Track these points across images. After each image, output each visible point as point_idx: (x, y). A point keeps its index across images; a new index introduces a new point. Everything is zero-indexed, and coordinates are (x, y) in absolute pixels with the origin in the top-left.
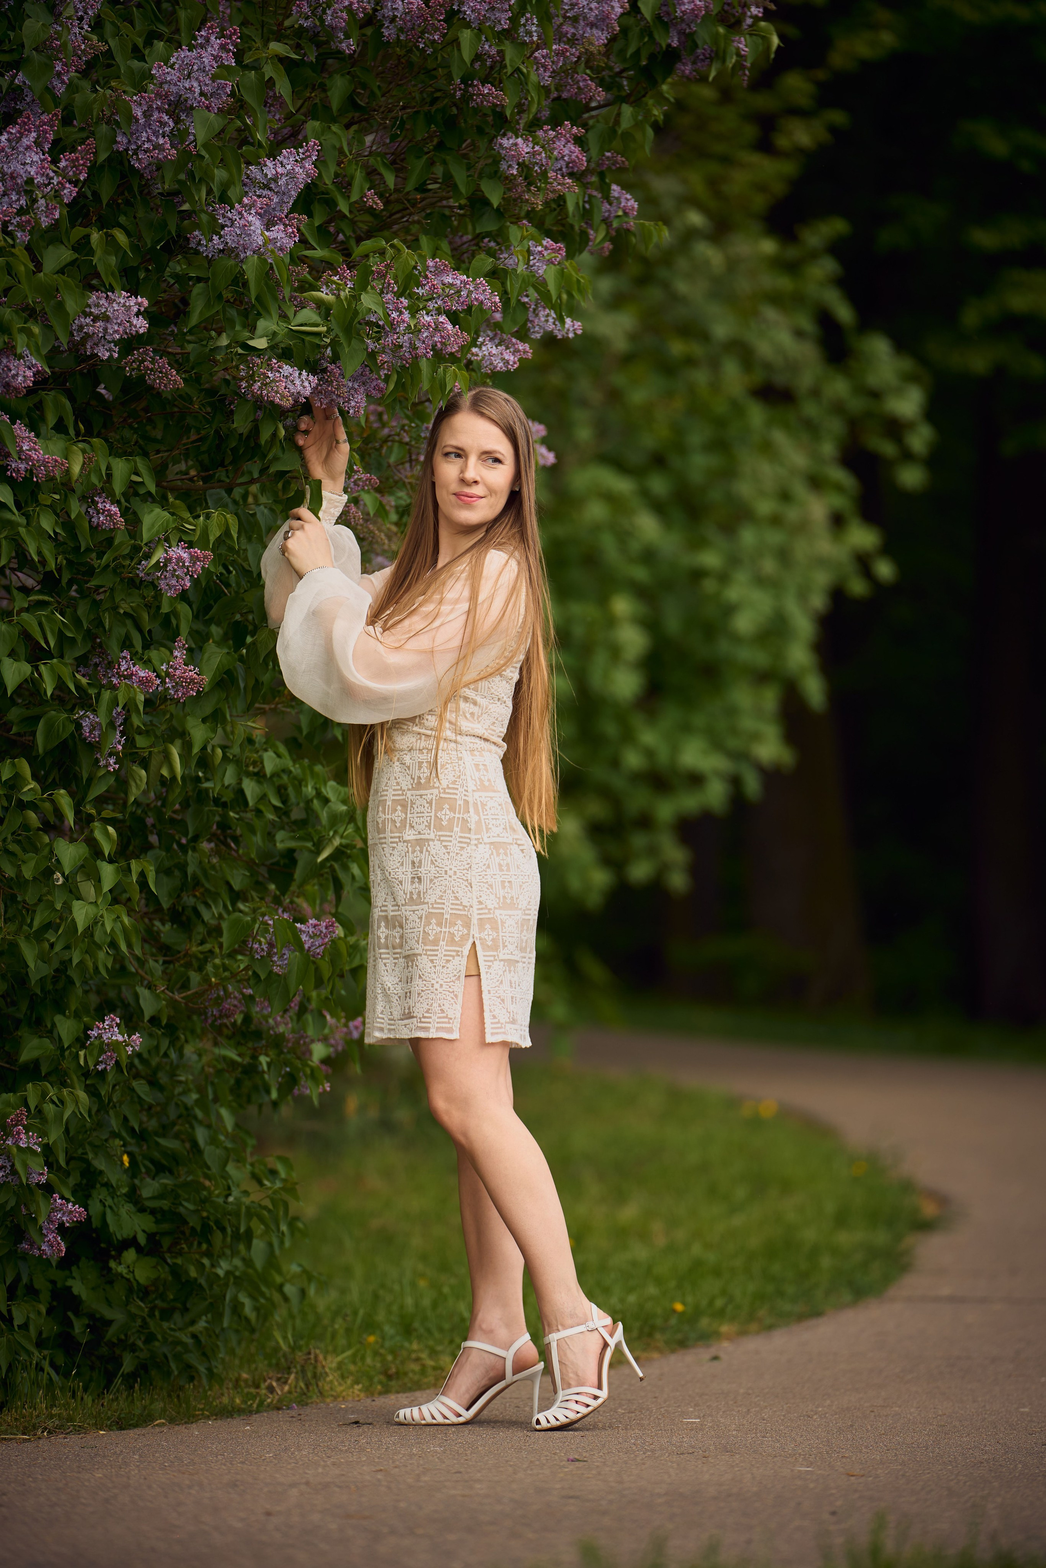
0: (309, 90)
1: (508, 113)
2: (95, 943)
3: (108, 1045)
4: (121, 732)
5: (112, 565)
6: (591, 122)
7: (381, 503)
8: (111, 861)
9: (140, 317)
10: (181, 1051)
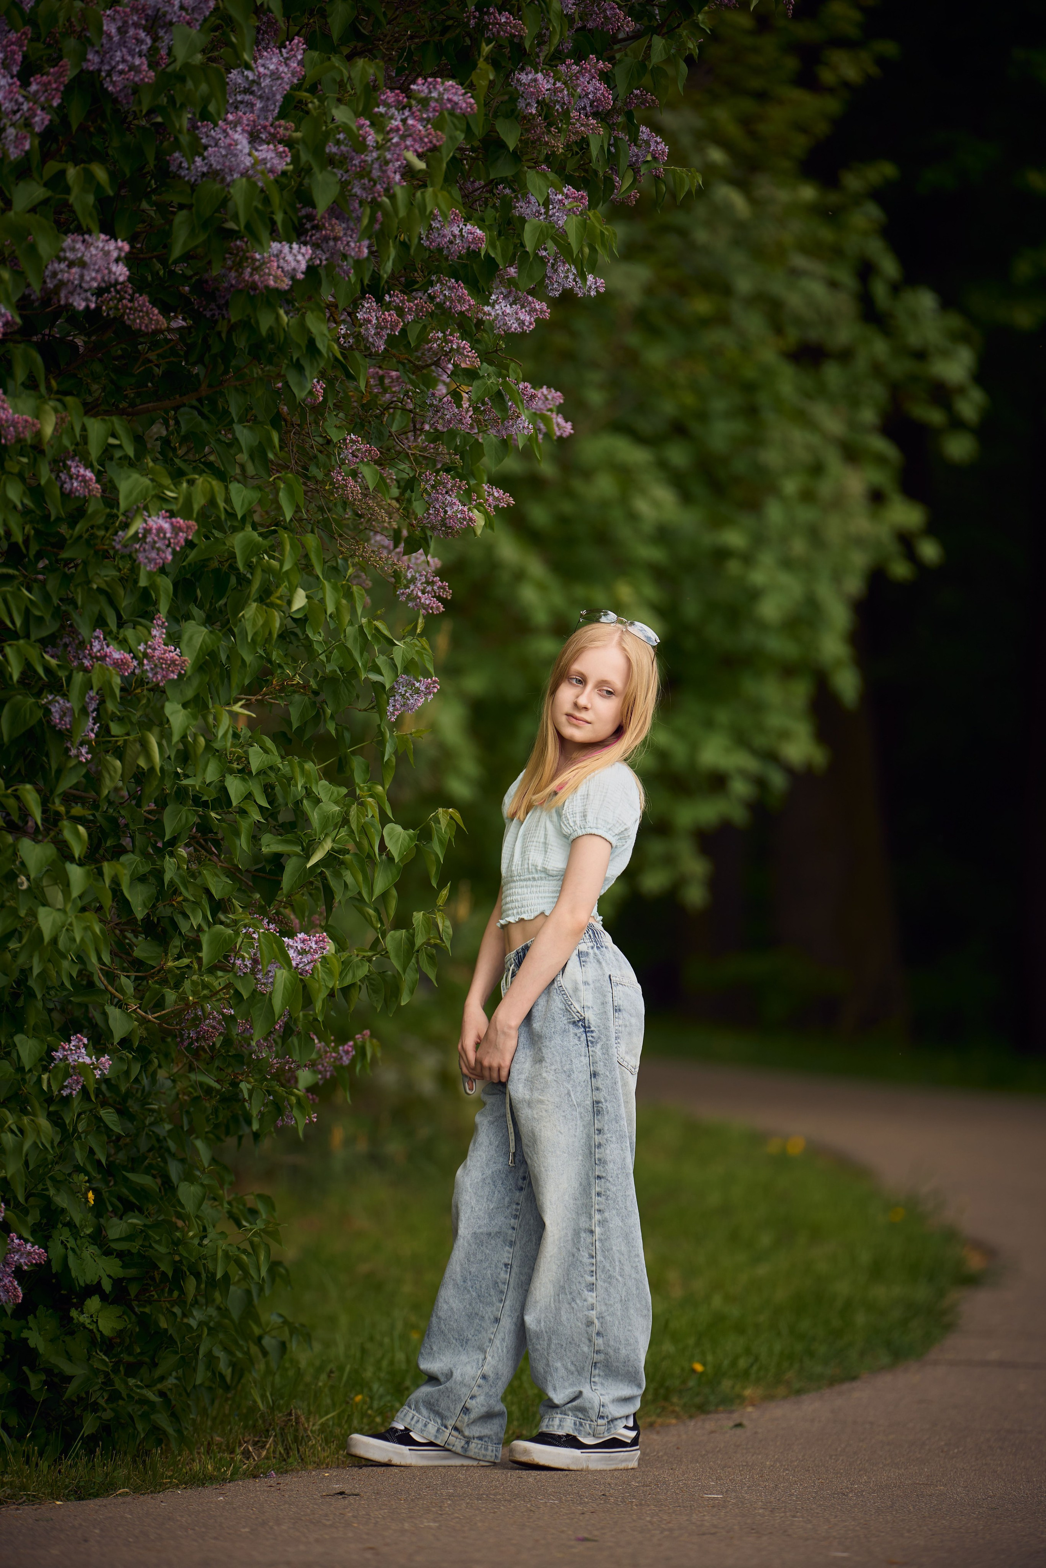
0: (306, 15)
1: (527, 45)
2: (59, 951)
3: (74, 1068)
4: (94, 719)
5: (86, 536)
6: (618, 56)
7: (381, 477)
8: (80, 864)
9: (121, 264)
10: (153, 1077)
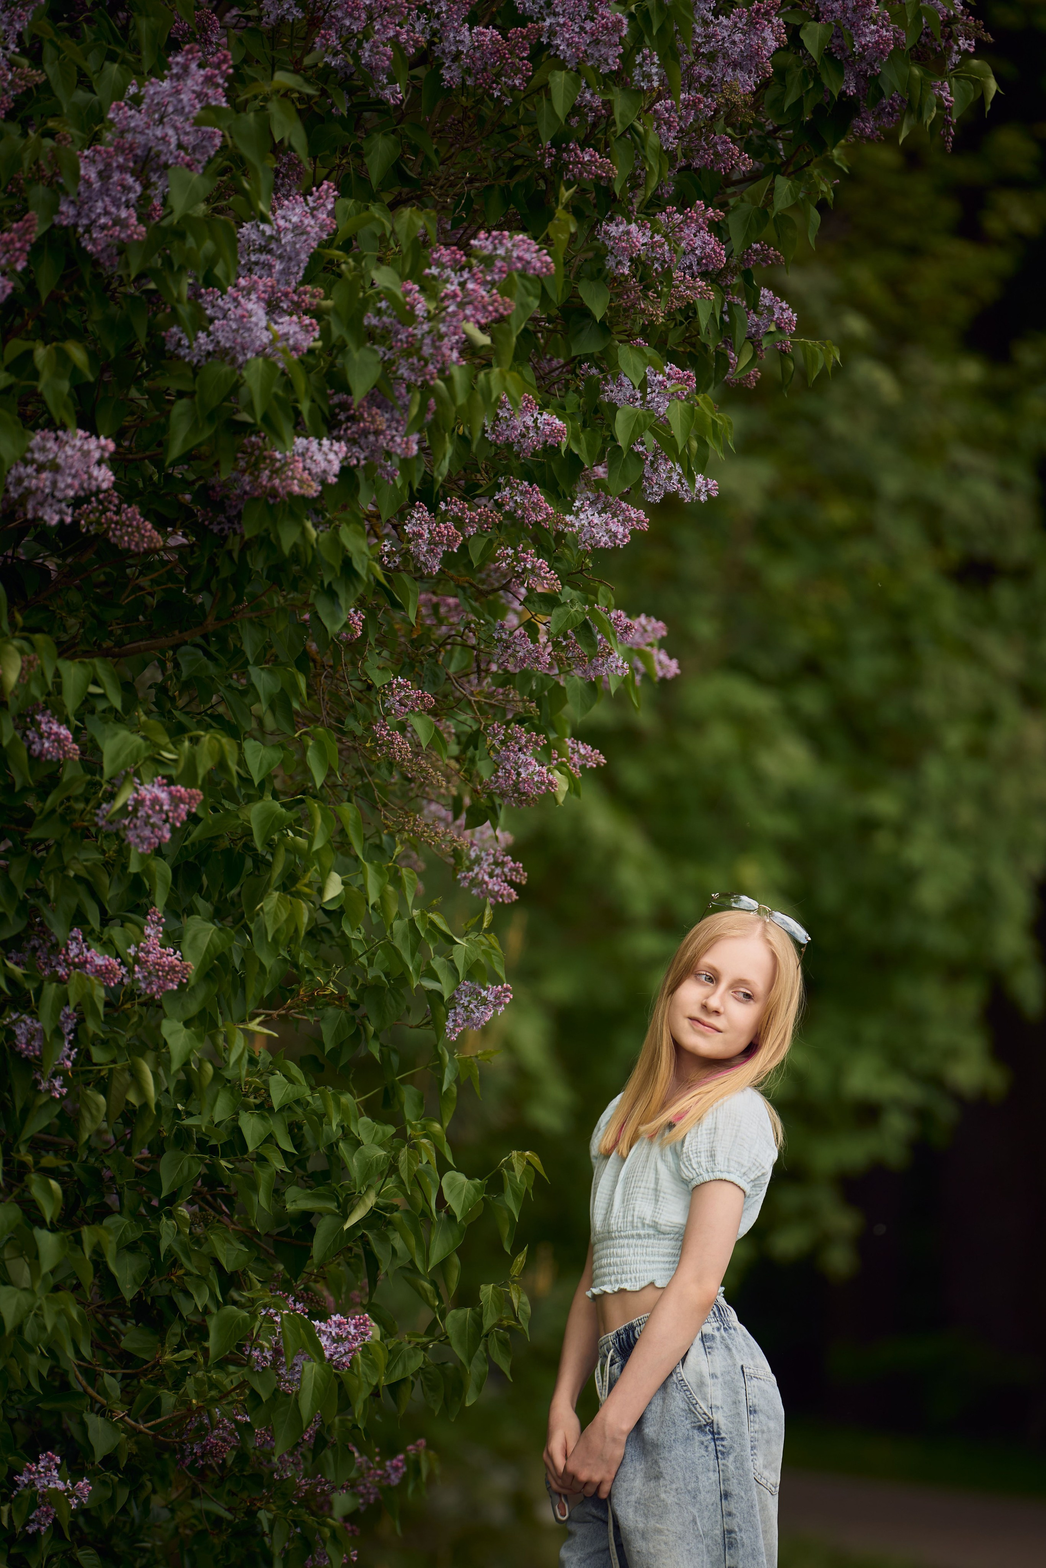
0: (338, 155)
1: (617, 189)
2: (24, 1343)
3: (43, 1496)
4: (70, 1042)
5: (60, 810)
6: (732, 202)
7: (437, 730)
8: (53, 1230)
9: (104, 467)
10: (146, 1506)
